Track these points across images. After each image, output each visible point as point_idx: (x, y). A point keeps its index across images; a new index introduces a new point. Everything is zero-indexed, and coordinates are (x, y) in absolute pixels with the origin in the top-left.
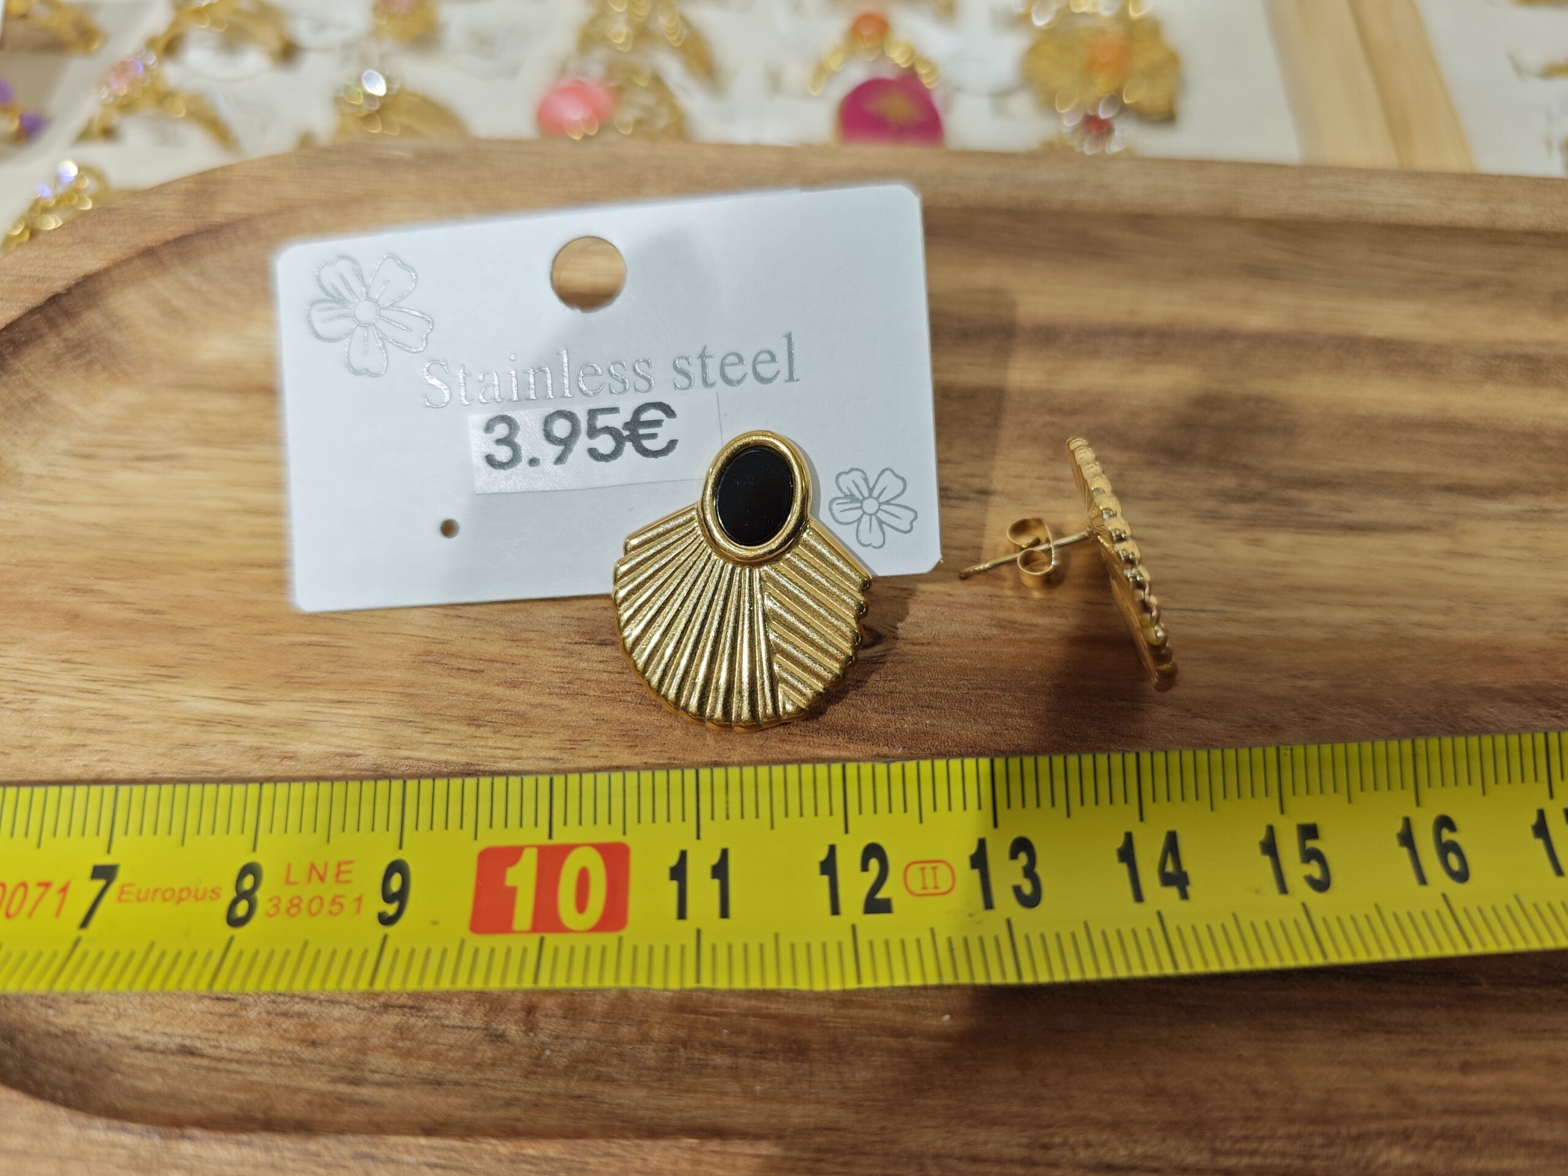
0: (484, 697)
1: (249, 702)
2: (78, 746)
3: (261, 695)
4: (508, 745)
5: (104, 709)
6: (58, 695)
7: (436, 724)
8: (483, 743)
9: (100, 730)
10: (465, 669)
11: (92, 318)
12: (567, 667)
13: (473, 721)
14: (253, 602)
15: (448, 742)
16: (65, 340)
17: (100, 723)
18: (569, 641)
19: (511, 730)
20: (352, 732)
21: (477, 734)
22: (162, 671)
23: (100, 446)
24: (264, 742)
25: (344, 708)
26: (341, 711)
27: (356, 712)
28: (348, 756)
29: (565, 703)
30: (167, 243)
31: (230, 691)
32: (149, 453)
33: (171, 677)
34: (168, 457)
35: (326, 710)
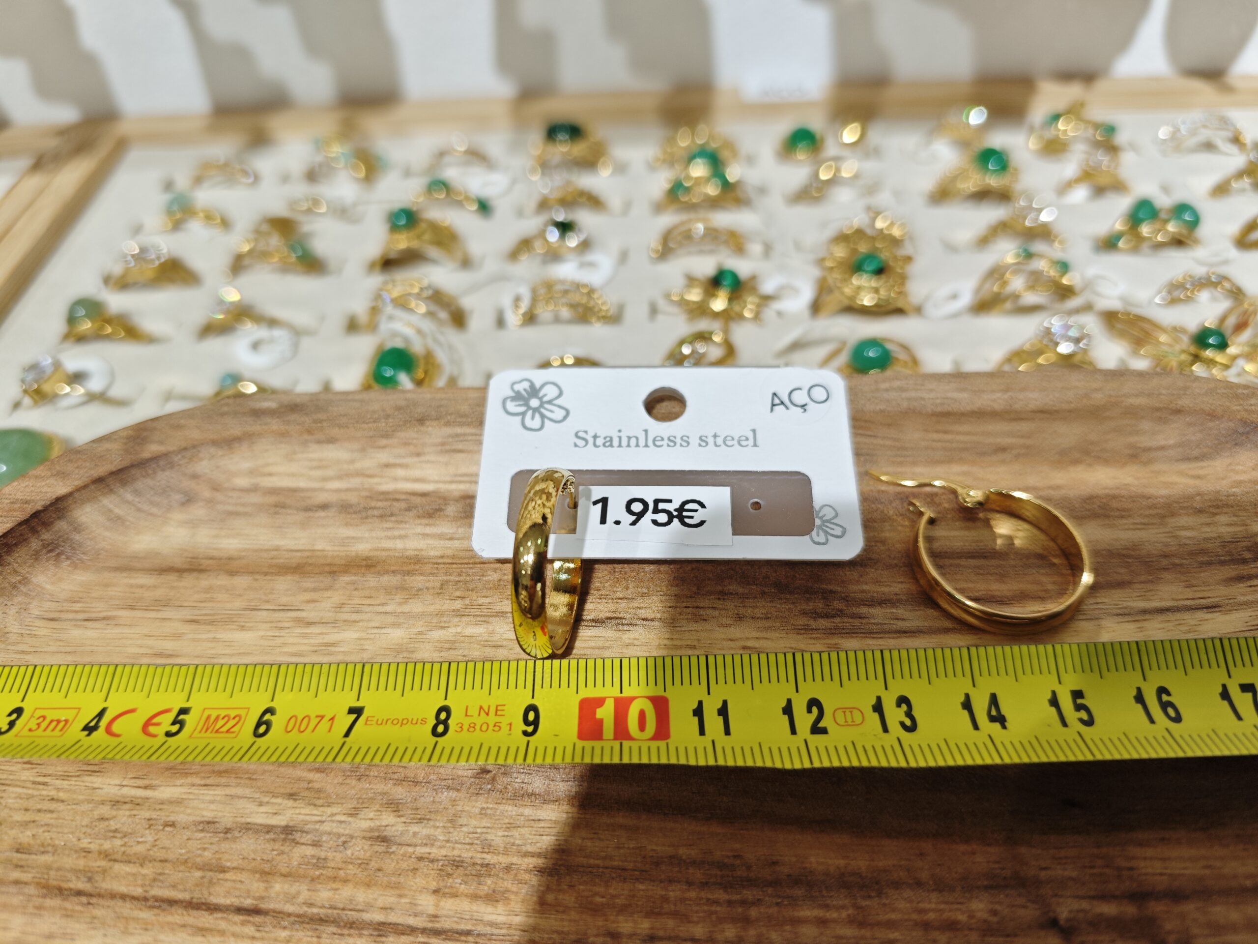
1: (146, 788)
2: (30, 822)
3: (154, 782)
4: (315, 812)
5: (48, 796)
6: (19, 786)
9: (45, 811)
11: (62, 525)
13: (292, 796)
15: (275, 811)
16: (42, 540)
17: (47, 805)
20: (213, 807)
21: (295, 805)
22: (90, 768)
23: (61, 611)
24: (154, 815)
25: (208, 790)
26: (206, 792)
27: (216, 792)
28: (209, 823)
30: (112, 473)
31: (134, 781)
32: (93, 615)
33: (95, 772)
34: (104, 618)
35: (196, 792)
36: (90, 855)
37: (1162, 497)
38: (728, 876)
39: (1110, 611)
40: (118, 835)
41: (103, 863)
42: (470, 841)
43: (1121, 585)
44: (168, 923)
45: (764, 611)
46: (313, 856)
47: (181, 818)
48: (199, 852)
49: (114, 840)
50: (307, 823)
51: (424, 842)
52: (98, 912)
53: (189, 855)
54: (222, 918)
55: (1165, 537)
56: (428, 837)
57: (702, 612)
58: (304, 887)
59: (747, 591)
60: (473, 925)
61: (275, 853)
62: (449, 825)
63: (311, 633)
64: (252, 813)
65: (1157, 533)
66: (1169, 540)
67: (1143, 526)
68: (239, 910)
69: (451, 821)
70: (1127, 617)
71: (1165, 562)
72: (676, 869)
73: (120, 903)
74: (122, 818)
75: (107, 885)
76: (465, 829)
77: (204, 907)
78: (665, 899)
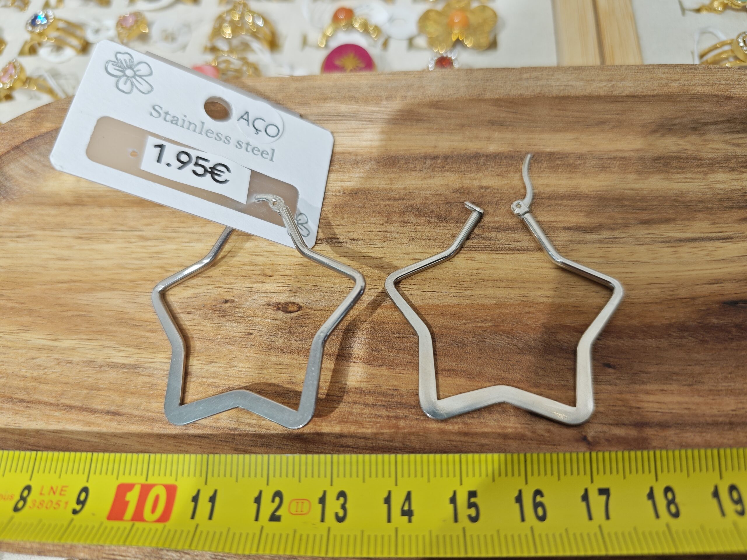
0: (142, 337)
1: (55, 340)
3: (60, 337)
4: (150, 357)
7: (123, 348)
8: (140, 356)
10: (136, 325)
13: (137, 347)
14: (59, 298)
15: (127, 356)
19: (151, 351)
20: (93, 352)
22: (24, 328)
23: (3, 232)
24: (60, 356)
26: (89, 343)
27: (94, 344)
28: (91, 362)
31: (49, 336)
32: (22, 234)
33: (27, 330)
34: (29, 236)
35: (83, 343)
36: (27, 379)
37: (709, 159)
38: (389, 401)
39: (656, 239)
40: (42, 368)
41: (34, 384)
42: (239, 376)
43: (667, 221)
44: (70, 419)
45: (428, 234)
46: (149, 383)
47: (76, 359)
48: (86, 379)
49: (39, 370)
50: (145, 362)
51: (212, 375)
52: (32, 411)
53: (81, 380)
54: (99, 417)
55: (705, 188)
56: (215, 373)
57: (389, 234)
58: (144, 401)
59: (418, 221)
60: (239, 425)
61: (127, 380)
62: (228, 366)
63: (148, 246)
64: (115, 356)
65: (700, 186)
66: (707, 190)
67: (691, 180)
68: (108, 412)
69: (228, 363)
70: (667, 244)
71: (701, 205)
72: (359, 396)
73: (44, 407)
74: (43, 359)
75: (36, 397)
76: (235, 368)
77: (89, 410)
78: (351, 414)
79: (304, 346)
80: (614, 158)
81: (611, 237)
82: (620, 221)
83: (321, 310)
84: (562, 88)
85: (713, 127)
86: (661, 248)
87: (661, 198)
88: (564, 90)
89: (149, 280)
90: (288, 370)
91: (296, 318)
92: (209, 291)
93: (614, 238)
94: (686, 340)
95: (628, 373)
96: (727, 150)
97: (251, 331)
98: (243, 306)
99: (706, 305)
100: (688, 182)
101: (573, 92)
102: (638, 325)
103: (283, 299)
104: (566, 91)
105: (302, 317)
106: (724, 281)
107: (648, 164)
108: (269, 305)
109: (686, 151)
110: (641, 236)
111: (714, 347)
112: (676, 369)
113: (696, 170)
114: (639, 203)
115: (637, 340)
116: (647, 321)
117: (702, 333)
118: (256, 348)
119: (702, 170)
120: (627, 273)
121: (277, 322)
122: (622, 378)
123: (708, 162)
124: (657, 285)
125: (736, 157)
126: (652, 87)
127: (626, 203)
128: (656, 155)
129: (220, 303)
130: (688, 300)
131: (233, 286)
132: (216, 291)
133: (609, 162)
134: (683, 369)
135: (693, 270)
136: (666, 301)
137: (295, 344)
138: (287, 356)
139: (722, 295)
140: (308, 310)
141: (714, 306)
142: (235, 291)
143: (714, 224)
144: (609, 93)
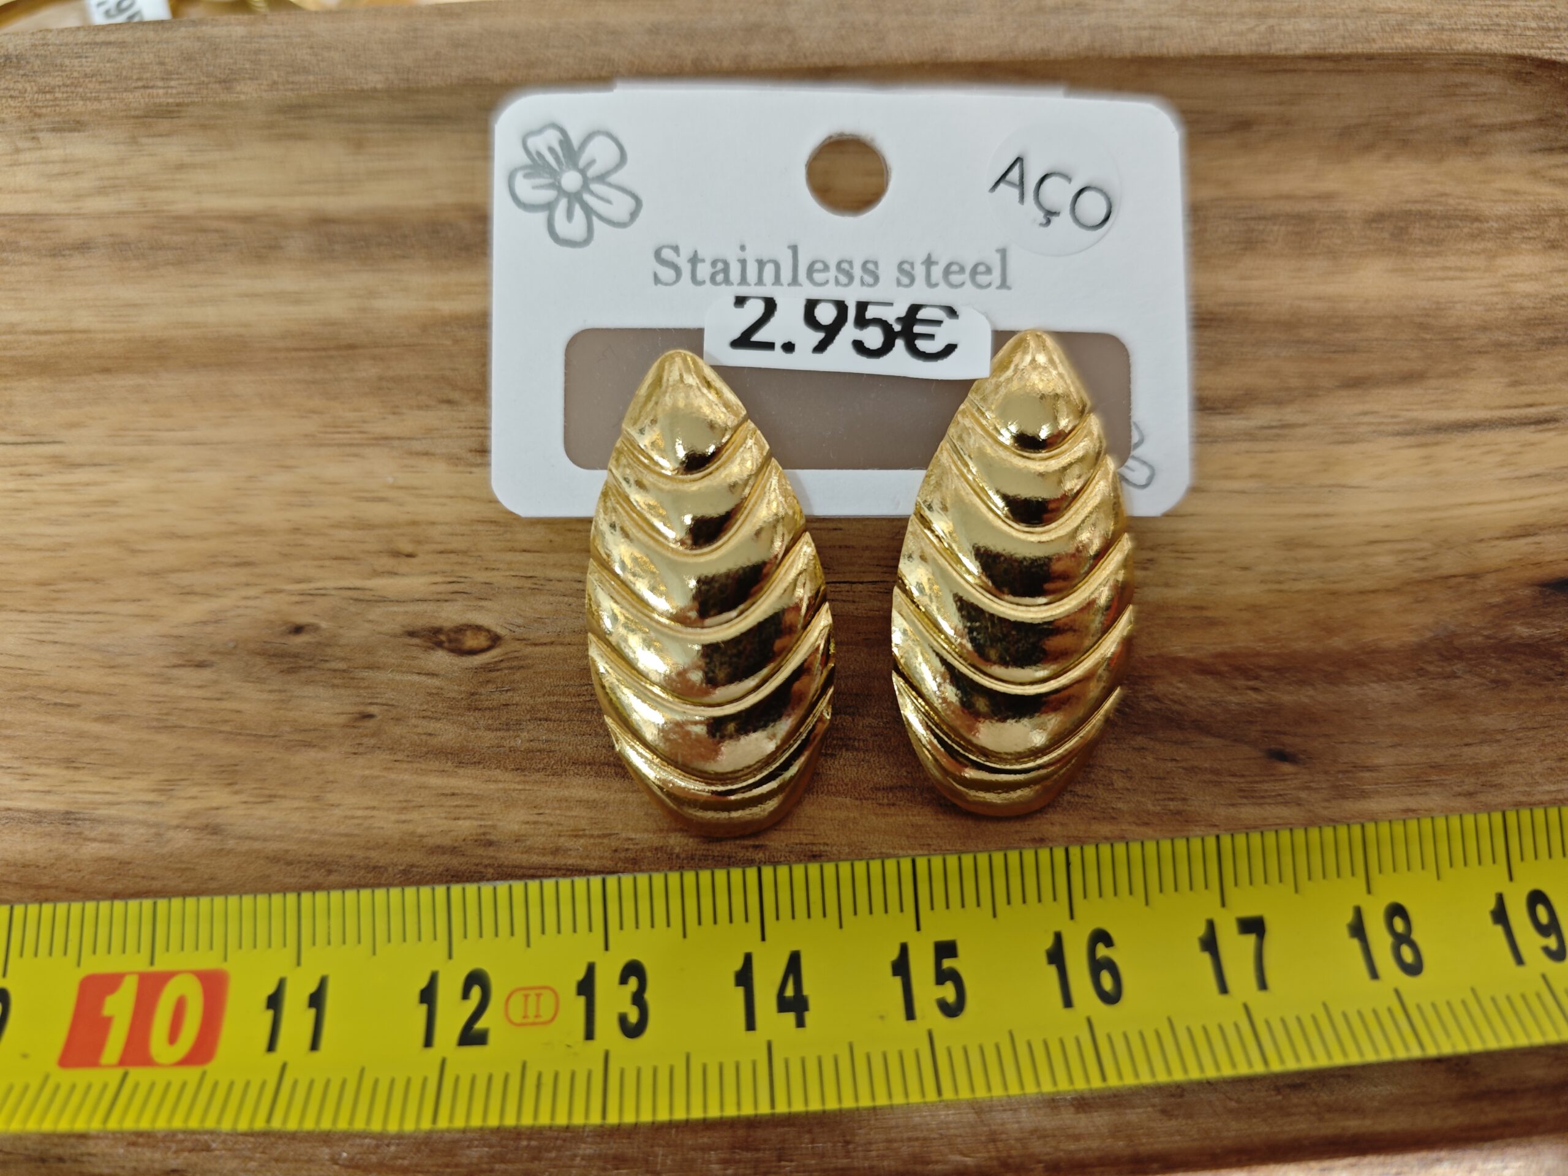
0: (81, 735)
7: (34, 769)
8: (82, 789)
10: (62, 704)
12: (165, 696)
18: (168, 664)
19: (110, 772)
29: (163, 738)
79: (513, 744)
80: (1274, 218)
81: (1274, 424)
82: (1294, 382)
83: (552, 643)
84: (1145, 34)
85: (1505, 137)
86: (1393, 449)
87: (1389, 321)
88: (1151, 39)
89: (86, 580)
90: (479, 810)
91: (487, 668)
92: (250, 603)
93: (1283, 427)
94: (1457, 681)
95: (1326, 772)
96: (1539, 194)
97: (372, 709)
98: (343, 641)
99: (1502, 591)
100: (1452, 279)
101: (1172, 46)
102: (1346, 648)
103: (451, 615)
104: (1157, 43)
105: (503, 665)
106: (1542, 529)
107: (1355, 233)
108: (412, 634)
109: (1443, 199)
110: (1345, 420)
111: (1523, 697)
112: (1438, 757)
113: (1468, 248)
114: (1338, 335)
115: (1345, 687)
116: (1369, 637)
117: (1493, 661)
118: (386, 756)
119: (1481, 246)
120: (1316, 516)
121: (436, 682)
122: (1312, 784)
123: (1495, 225)
124: (1388, 546)
125: (1560, 213)
126: (1365, 34)
127: (1309, 334)
128: (1373, 209)
129: (282, 634)
130: (1462, 579)
131: (312, 585)
132: (269, 603)
133: (1261, 227)
134: (1451, 755)
135: (1470, 504)
136: (1408, 584)
137: (489, 738)
138: (470, 771)
139: (1538, 564)
140: (517, 645)
141: (1520, 592)
142: (320, 601)
143: (1515, 384)
144: (1263, 50)
